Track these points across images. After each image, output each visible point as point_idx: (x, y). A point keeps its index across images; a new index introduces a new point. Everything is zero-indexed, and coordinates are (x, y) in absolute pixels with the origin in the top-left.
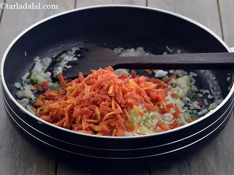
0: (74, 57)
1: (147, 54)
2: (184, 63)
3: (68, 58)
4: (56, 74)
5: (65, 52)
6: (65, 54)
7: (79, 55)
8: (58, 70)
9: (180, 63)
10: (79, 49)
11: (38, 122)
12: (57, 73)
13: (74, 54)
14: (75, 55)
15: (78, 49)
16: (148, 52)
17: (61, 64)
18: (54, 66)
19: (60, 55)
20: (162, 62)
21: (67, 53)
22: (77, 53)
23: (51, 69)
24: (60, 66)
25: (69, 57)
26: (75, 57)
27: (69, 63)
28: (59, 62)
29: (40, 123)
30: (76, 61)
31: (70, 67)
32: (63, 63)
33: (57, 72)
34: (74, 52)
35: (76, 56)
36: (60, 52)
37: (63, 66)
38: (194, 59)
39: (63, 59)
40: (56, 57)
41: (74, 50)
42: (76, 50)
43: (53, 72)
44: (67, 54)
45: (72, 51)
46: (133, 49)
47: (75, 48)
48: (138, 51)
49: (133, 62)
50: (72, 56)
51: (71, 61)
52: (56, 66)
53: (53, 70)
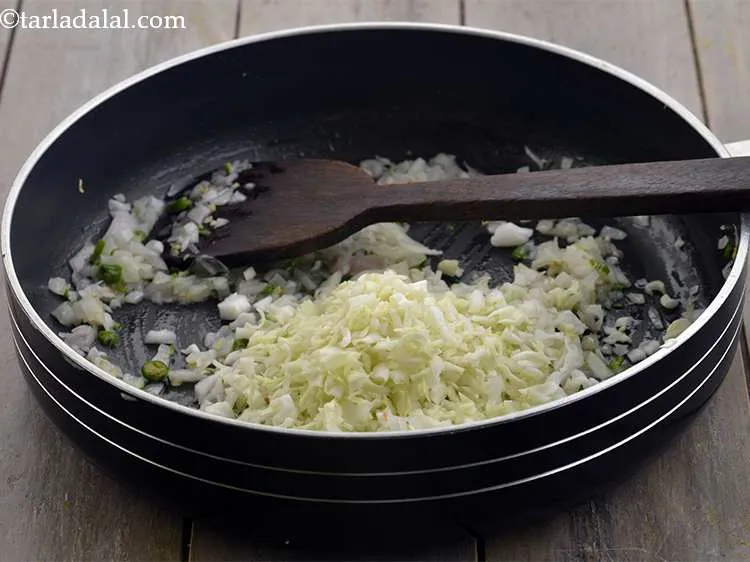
0: (235, 191)
1: (464, 175)
2: (581, 194)
3: (215, 196)
4: (178, 247)
5: (207, 177)
6: (206, 183)
7: (250, 186)
8: (184, 234)
9: (569, 196)
10: (250, 166)
11: (123, 396)
12: (180, 244)
13: (234, 182)
14: (237, 185)
15: (246, 165)
17: (192, 214)
18: (172, 224)
19: (191, 187)
20: (512, 197)
21: (212, 181)
22: (243, 178)
23: (163, 232)
24: (189, 221)
25: (219, 191)
26: (237, 193)
27: (220, 211)
28: (188, 209)
29: (128, 397)
30: (240, 204)
31: (221, 222)
32: (202, 213)
33: (180, 239)
34: (233, 176)
35: (241, 190)
36: (190, 177)
37: (200, 222)
38: (613, 185)
39: (199, 198)
40: (179, 196)
41: (234, 169)
42: (240, 170)
43: (170, 240)
44: (212, 184)
45: (228, 174)
46: (420, 162)
47: (237, 163)
48: (438, 168)
49: (420, 199)
50: (227, 189)
51: (227, 205)
52: (179, 221)
53: (169, 236)
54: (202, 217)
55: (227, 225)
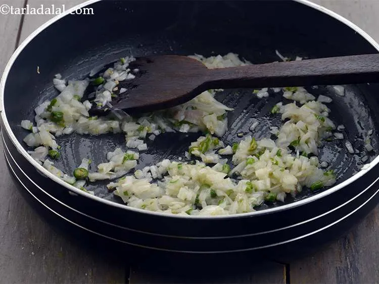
0: (128, 73)
2: (324, 73)
3: (118, 75)
4: (100, 104)
5: (111, 65)
6: (111, 69)
7: (136, 70)
8: (104, 97)
9: (317, 74)
10: (135, 59)
11: (70, 192)
12: (102, 103)
13: (127, 68)
14: (129, 70)
15: (133, 59)
16: (245, 61)
17: (106, 86)
18: (95, 91)
19: (103, 71)
20: (285, 75)
21: (115, 67)
22: (132, 66)
23: (91, 96)
24: (105, 90)
25: (119, 73)
26: (130, 74)
27: (121, 84)
28: (104, 83)
29: (73, 194)
30: (132, 80)
31: (123, 90)
32: (111, 85)
33: (102, 99)
34: (126, 65)
35: (132, 72)
36: (102, 66)
37: (111, 90)
38: (341, 67)
39: (109, 77)
40: (97, 76)
41: (126, 61)
42: (129, 62)
43: (95, 100)
44: (115, 69)
45: (123, 64)
46: (219, 57)
47: (127, 58)
49: (234, 77)
50: (124, 72)
51: (124, 81)
52: (99, 90)
53: (95, 98)
54: (112, 88)
55: (126, 91)
